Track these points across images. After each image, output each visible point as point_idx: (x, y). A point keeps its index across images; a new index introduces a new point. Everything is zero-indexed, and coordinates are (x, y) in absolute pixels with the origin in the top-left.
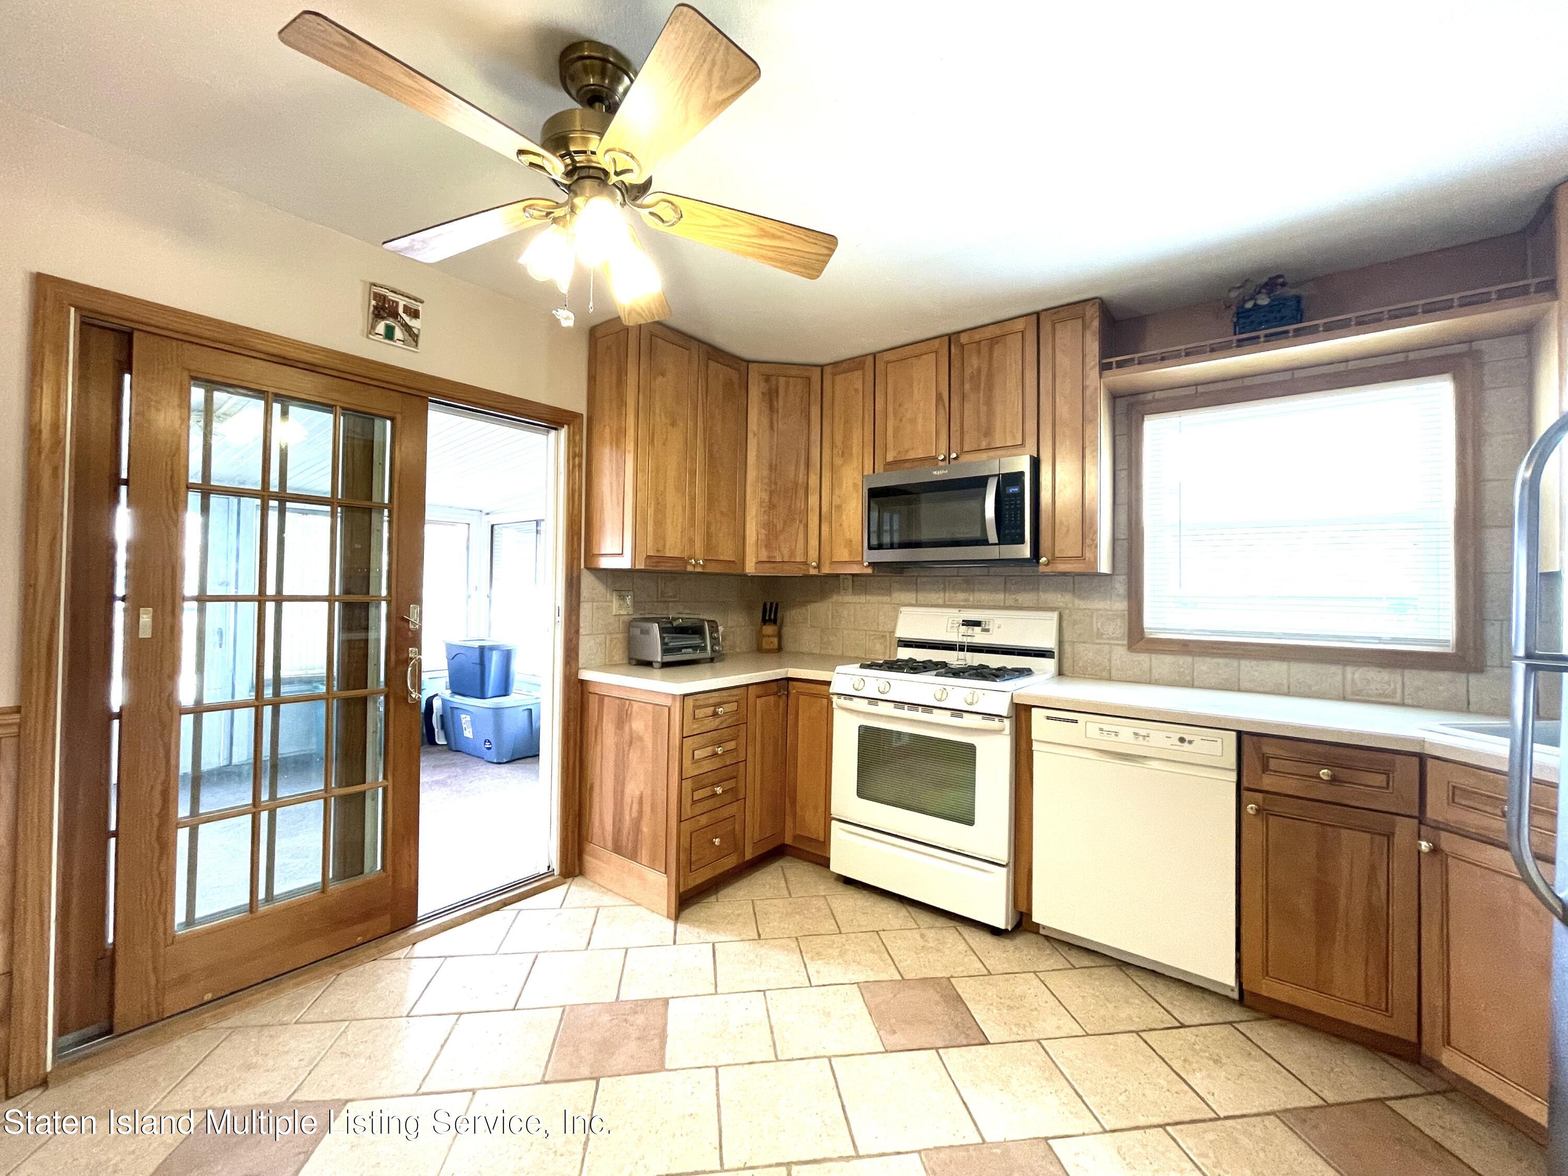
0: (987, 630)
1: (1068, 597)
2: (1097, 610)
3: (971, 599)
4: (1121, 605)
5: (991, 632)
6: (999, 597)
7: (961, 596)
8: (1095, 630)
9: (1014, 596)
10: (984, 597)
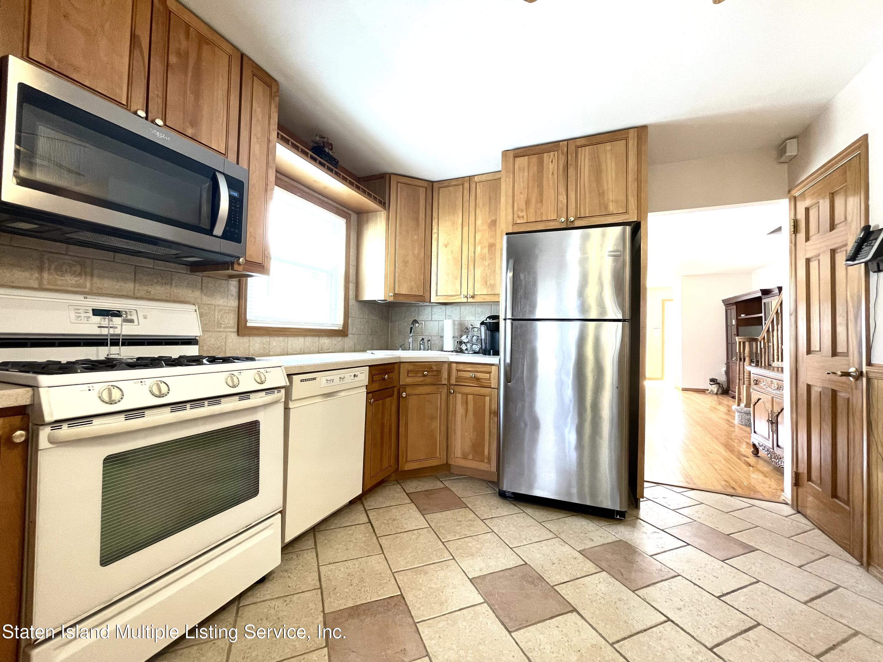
0: (132, 321)
1: (197, 293)
2: (219, 306)
3: (88, 285)
4: (234, 303)
5: (136, 322)
6: (129, 286)
7: (71, 280)
8: (216, 320)
9: (145, 288)
10: (107, 284)
